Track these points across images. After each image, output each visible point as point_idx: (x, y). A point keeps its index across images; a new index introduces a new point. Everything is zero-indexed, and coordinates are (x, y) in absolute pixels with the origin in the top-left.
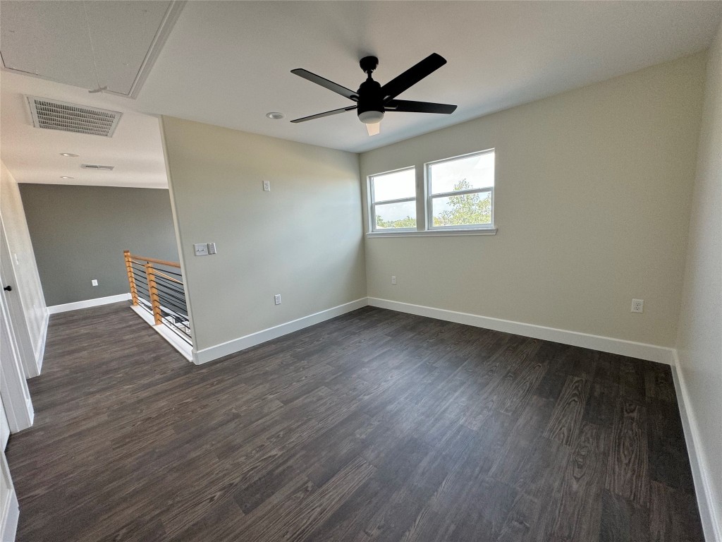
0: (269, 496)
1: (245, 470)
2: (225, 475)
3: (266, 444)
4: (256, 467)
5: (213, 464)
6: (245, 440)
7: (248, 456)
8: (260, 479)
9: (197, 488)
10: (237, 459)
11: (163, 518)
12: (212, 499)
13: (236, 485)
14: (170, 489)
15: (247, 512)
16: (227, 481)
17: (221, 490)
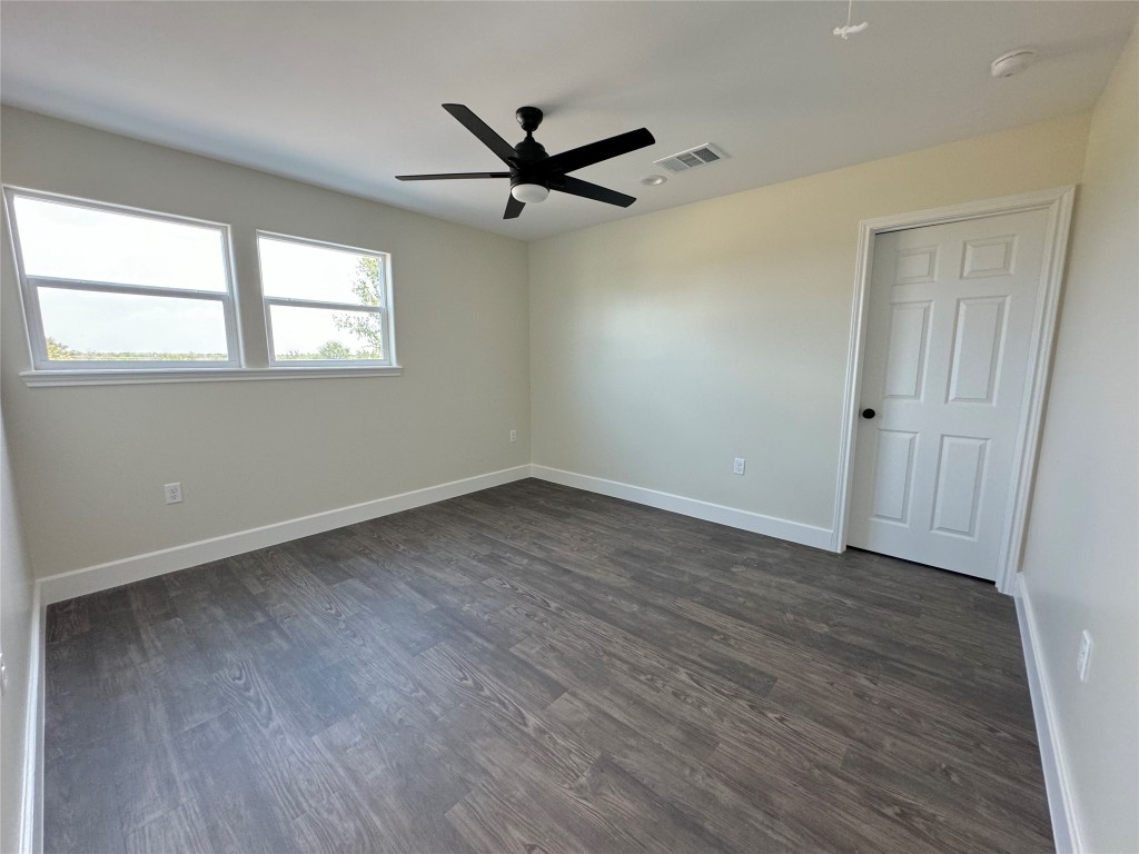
0: (746, 666)
1: (723, 699)
2: (742, 721)
3: (671, 690)
4: (715, 689)
5: (732, 746)
6: (668, 721)
7: (700, 705)
8: (730, 680)
9: (778, 747)
10: (709, 717)
11: (837, 764)
12: (781, 720)
13: (749, 701)
14: (801, 789)
15: (775, 680)
16: (749, 715)
17: (766, 716)
